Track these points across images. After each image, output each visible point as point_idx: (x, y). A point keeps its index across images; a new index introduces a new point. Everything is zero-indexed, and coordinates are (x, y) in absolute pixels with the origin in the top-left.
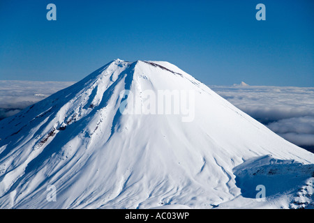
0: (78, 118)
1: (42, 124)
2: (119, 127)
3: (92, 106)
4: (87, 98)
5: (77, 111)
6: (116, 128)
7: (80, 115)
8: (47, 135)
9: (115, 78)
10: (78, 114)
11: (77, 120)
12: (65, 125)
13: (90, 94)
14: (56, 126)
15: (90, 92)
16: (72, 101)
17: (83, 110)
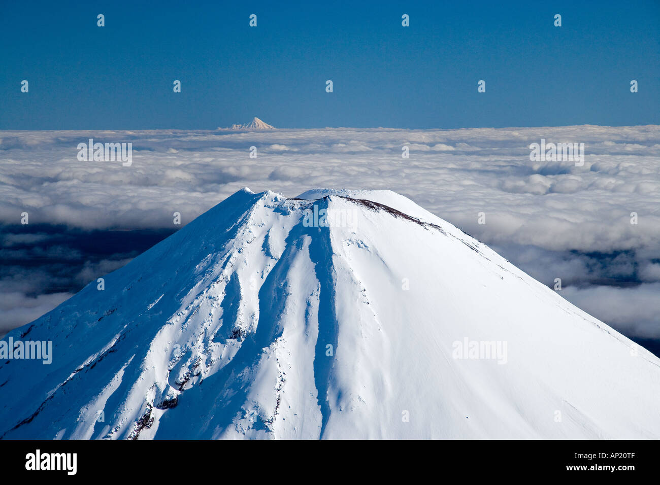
0: (206, 372)
1: (109, 391)
2: (340, 396)
3: (236, 334)
4: (216, 311)
5: (198, 351)
6: (331, 398)
7: (209, 362)
8: (135, 426)
9: (278, 247)
10: (204, 357)
11: (204, 376)
12: (174, 393)
13: (221, 297)
14: (151, 397)
15: (219, 291)
16: (176, 320)
17: (215, 347)
